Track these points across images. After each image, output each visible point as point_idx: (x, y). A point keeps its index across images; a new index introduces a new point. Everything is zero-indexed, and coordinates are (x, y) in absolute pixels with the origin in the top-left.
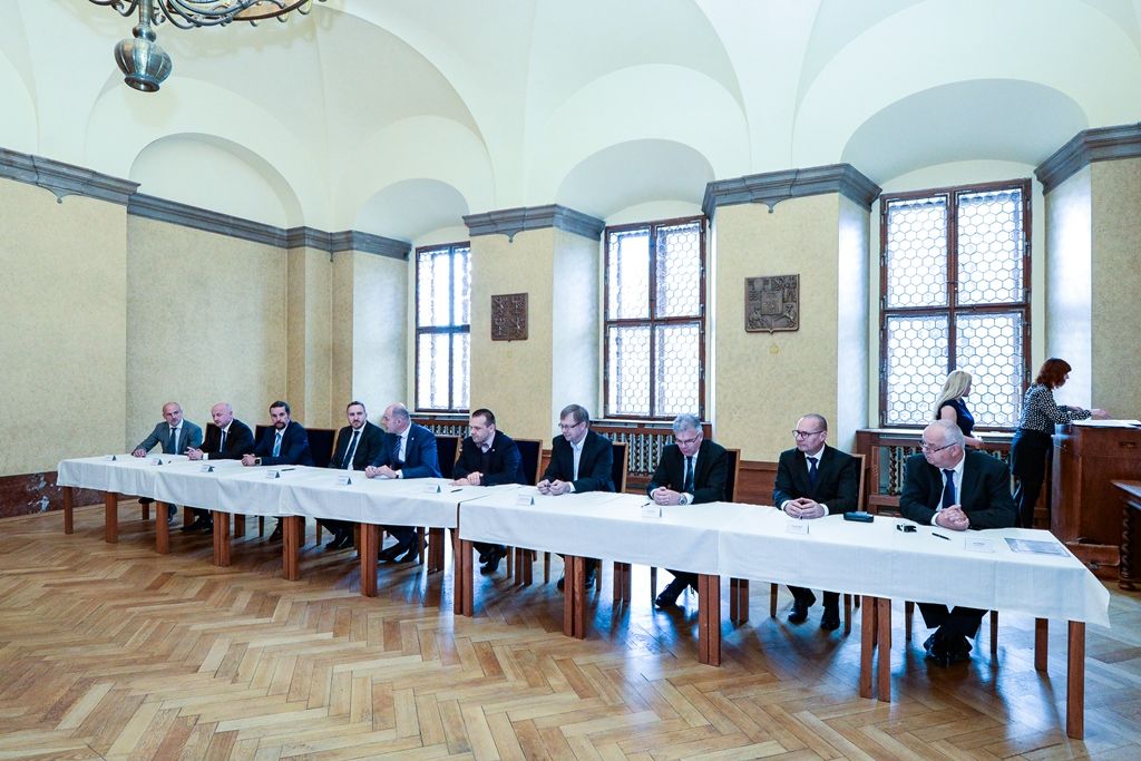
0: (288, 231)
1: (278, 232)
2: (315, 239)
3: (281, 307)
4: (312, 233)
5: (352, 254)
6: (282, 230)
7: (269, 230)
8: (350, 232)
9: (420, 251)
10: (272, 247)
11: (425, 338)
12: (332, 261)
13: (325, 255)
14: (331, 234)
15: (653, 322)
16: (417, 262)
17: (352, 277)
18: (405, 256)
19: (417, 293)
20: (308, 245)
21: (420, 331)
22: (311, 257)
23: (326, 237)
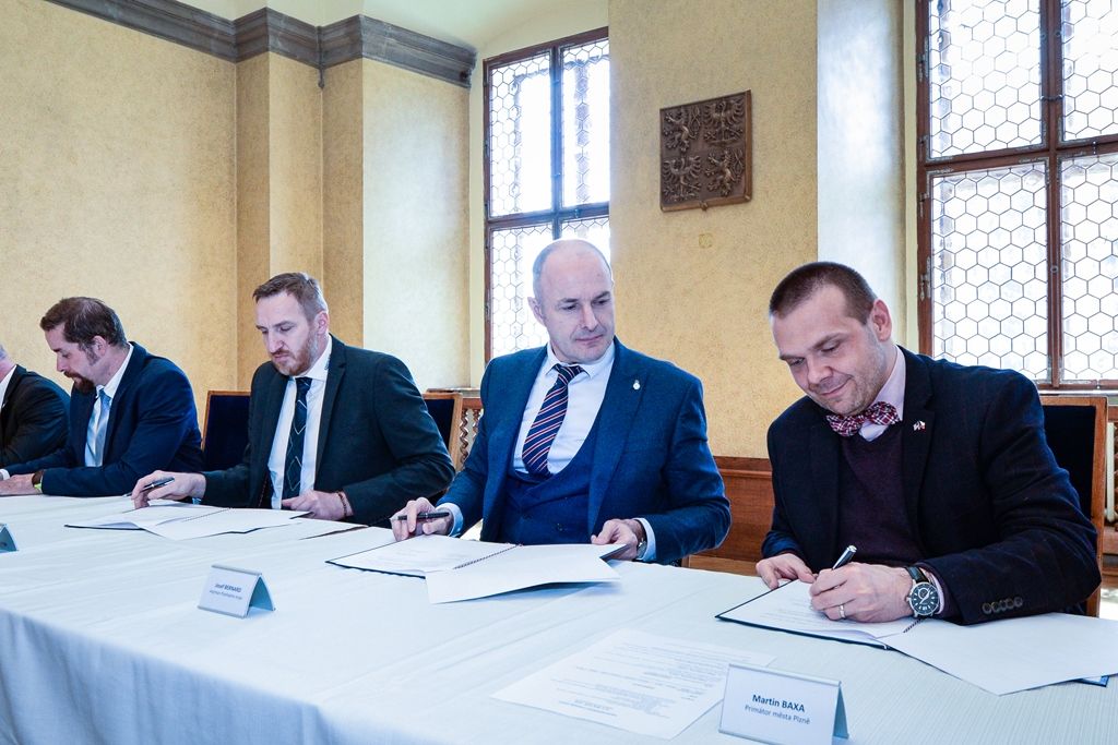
0: (238, 23)
1: (217, 26)
2: (288, 38)
3: (226, 177)
4: (282, 24)
5: (360, 66)
6: (225, 22)
7: (202, 20)
8: (354, 20)
9: (491, 65)
10: (208, 57)
11: (501, 239)
12: (321, 85)
13: (306, 72)
14: (319, 29)
15: (1054, 151)
16: (487, 87)
17: (361, 113)
18: (463, 78)
19: (487, 148)
20: (274, 49)
21: (492, 224)
22: (281, 73)
23: (309, 35)
